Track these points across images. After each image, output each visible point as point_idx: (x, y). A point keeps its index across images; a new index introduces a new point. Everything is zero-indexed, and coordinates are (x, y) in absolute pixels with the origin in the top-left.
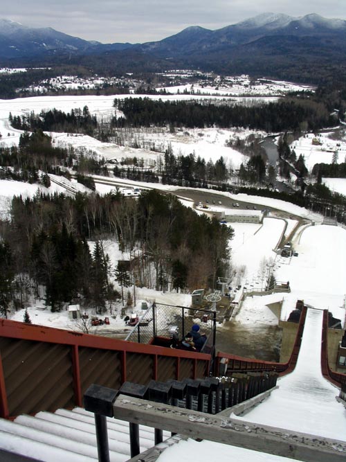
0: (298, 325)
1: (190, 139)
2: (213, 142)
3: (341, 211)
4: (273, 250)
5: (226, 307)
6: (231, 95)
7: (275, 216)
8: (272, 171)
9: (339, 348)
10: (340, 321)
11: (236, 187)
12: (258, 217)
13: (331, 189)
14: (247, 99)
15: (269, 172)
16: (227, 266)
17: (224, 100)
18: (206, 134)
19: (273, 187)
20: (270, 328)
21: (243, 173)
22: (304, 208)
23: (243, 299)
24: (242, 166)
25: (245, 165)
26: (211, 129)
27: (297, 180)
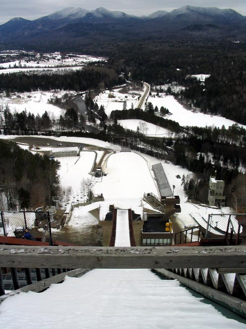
0: (112, 222)
1: (21, 101)
2: (39, 101)
3: (132, 141)
4: (89, 174)
5: (60, 217)
6: (49, 67)
7: (88, 150)
8: (83, 119)
9: (142, 234)
10: (139, 215)
11: (59, 132)
12: (76, 152)
13: (124, 127)
14: (60, 69)
15: (80, 119)
16: (58, 188)
17: (44, 70)
18: (33, 96)
19: (84, 130)
20: (93, 227)
21: (62, 121)
22: (107, 142)
23: (72, 210)
24: (61, 116)
25: (63, 116)
26: (36, 92)
27: (100, 123)
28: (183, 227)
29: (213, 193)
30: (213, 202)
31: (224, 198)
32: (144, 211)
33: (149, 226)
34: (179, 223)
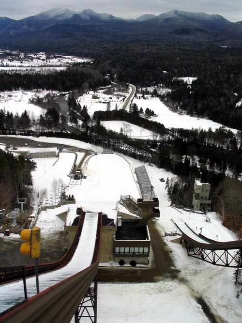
0: (77, 227)
1: (1, 99)
2: (19, 101)
3: (115, 143)
4: (68, 176)
5: (25, 221)
6: (32, 66)
7: (68, 151)
8: (64, 118)
10: (113, 220)
11: (38, 132)
12: (55, 153)
13: (106, 128)
14: (44, 68)
15: (62, 119)
17: (27, 70)
18: (14, 95)
19: (65, 130)
21: (42, 121)
22: (88, 143)
24: (41, 116)
25: (44, 116)
26: (18, 91)
27: (83, 124)
28: (163, 234)
29: (197, 197)
30: (197, 206)
31: (210, 202)
32: (118, 215)
33: (124, 232)
34: (159, 228)
